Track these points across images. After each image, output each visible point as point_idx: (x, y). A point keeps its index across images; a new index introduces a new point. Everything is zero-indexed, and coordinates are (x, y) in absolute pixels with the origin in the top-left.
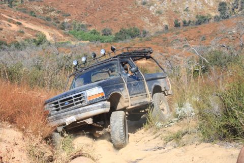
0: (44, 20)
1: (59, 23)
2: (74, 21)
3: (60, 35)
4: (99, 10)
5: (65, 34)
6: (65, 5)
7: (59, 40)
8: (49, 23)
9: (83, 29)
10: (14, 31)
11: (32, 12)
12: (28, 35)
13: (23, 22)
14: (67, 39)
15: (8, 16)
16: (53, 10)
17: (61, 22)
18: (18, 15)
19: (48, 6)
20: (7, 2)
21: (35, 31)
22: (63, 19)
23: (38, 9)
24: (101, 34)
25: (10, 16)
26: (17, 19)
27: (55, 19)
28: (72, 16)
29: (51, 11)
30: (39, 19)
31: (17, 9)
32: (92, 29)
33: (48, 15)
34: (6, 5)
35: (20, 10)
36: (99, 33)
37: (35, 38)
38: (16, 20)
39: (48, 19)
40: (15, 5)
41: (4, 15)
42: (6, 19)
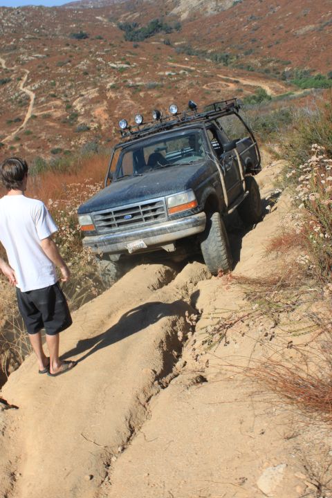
0: (263, 73)
1: (279, 73)
2: (295, 69)
3: (281, 87)
4: (322, 50)
5: (287, 85)
6: (284, 52)
7: (281, 92)
8: (269, 75)
9: (306, 76)
10: (232, 91)
11: (249, 67)
12: (247, 92)
13: (241, 80)
14: (289, 90)
15: (224, 76)
16: (272, 60)
17: (281, 72)
18: (235, 73)
19: (265, 57)
20: (222, 61)
21: (254, 87)
22: (284, 68)
23: (255, 62)
24: (327, 78)
25: (227, 76)
26: (234, 77)
27: (274, 70)
28: (293, 64)
29: (269, 62)
30: (257, 74)
31: (233, 67)
32: (316, 74)
33: (266, 67)
34: (221, 64)
35: (236, 67)
36: (324, 78)
37: (254, 94)
38: (233, 79)
39: (267, 71)
40: (231, 63)
41: (220, 76)
42: (223, 80)
